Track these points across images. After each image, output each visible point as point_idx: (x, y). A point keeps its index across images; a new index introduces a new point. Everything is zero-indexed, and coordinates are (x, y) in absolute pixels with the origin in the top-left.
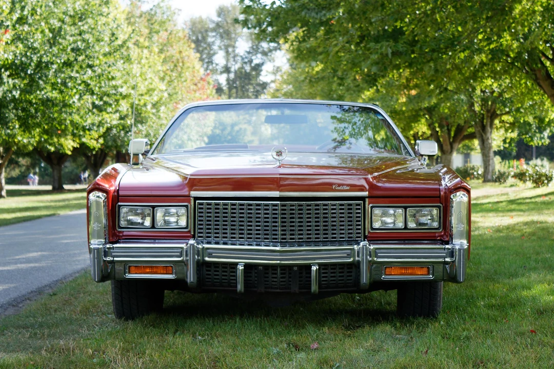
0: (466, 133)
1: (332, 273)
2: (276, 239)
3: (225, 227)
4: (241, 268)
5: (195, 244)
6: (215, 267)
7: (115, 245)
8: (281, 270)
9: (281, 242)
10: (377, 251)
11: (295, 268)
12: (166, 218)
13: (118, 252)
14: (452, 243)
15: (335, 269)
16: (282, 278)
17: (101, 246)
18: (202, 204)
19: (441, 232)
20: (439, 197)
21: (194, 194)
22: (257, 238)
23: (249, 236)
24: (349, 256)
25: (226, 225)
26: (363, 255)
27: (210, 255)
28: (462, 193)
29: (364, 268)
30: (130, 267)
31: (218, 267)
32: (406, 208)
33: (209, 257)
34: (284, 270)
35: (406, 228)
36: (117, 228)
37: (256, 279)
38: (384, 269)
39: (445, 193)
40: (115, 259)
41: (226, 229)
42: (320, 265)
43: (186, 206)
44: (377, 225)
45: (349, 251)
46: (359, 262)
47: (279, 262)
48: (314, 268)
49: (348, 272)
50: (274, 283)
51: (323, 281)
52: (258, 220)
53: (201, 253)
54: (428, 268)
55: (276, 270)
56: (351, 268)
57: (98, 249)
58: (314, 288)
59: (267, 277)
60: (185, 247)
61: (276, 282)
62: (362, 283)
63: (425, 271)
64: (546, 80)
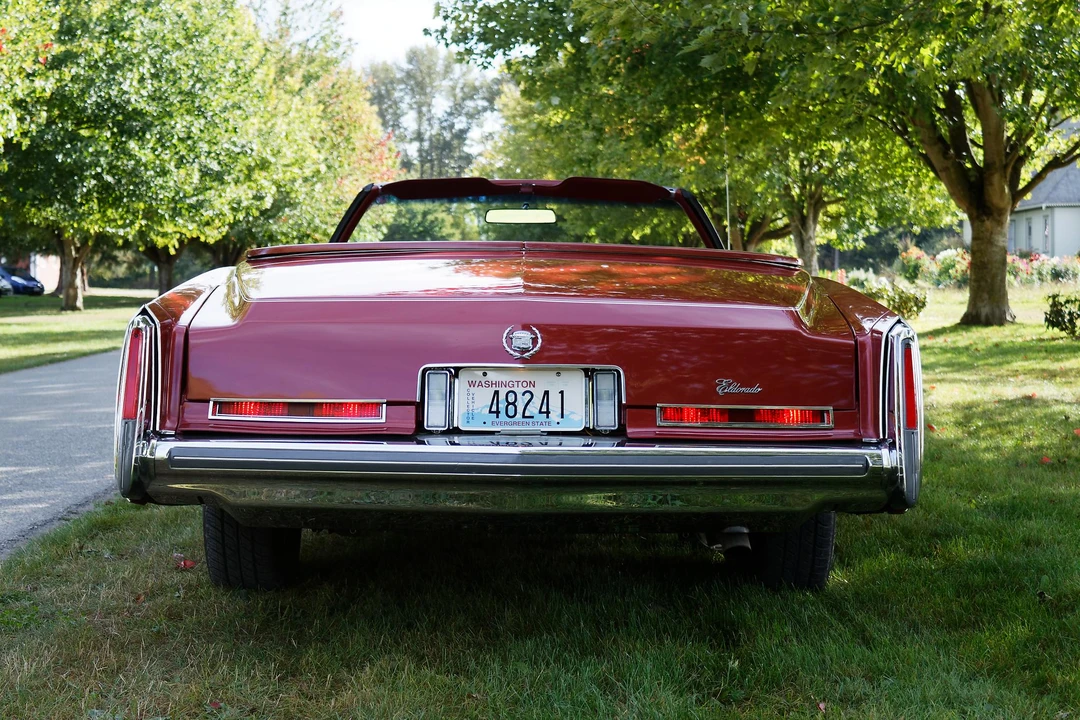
0: (766, 229)
64: (935, 144)
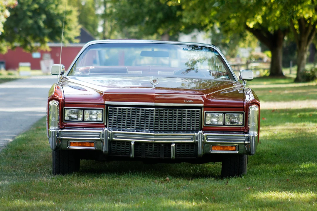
1: (182, 148)
2: (152, 129)
3: (124, 122)
4: (133, 144)
5: (108, 131)
6: (118, 144)
7: (63, 130)
8: (155, 146)
9: (155, 130)
10: (208, 137)
11: (163, 145)
12: (91, 116)
13: (65, 134)
14: (249, 133)
15: (184, 146)
16: (155, 150)
17: (56, 131)
18: (111, 109)
19: (244, 127)
20: (243, 107)
21: (107, 103)
22: (142, 128)
23: (137, 127)
24: (192, 139)
25: (125, 121)
26: (199, 139)
27: (116, 137)
28: (255, 106)
29: (200, 146)
30: (70, 142)
31: (119, 144)
32: (224, 113)
33: (115, 138)
34: (156, 146)
35: (224, 125)
36: (63, 121)
37: (141, 150)
38: (211, 146)
39: (246, 105)
40: (63, 138)
41: (125, 123)
42: (176, 143)
43: (102, 110)
44: (208, 123)
45: (192, 136)
46: (197, 142)
47: (153, 141)
48: (173, 145)
49: (191, 148)
50: (150, 153)
51: (178, 152)
52: (142, 118)
53: (111, 135)
54: (236, 147)
55: (152, 146)
56: (193, 146)
57: (54, 132)
58: (173, 156)
59: (147, 150)
60: (102, 132)
61: (151, 152)
62: (199, 153)
63: (234, 148)
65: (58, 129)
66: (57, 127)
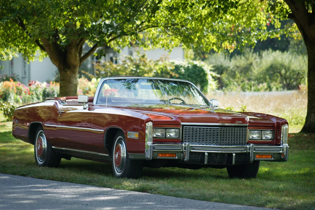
2: (217, 143)
3: (196, 138)
4: (206, 154)
7: (156, 144)
8: (220, 155)
9: (219, 144)
10: (255, 148)
11: (226, 155)
13: (156, 148)
14: (282, 145)
16: (220, 159)
18: (186, 128)
19: (274, 141)
20: (274, 126)
21: (182, 123)
22: (210, 142)
23: (206, 141)
24: (244, 150)
26: (252, 150)
27: (193, 149)
28: (287, 125)
29: (252, 155)
30: (159, 154)
32: (261, 131)
33: (192, 150)
35: (262, 139)
38: (256, 155)
39: (277, 125)
40: (156, 150)
42: (235, 153)
43: (179, 129)
44: (251, 138)
46: (249, 153)
47: (221, 152)
48: (234, 155)
50: (216, 161)
52: (210, 135)
53: (190, 148)
54: (272, 156)
55: (218, 155)
57: (152, 146)
58: (234, 163)
59: (214, 158)
60: (184, 146)
62: (251, 160)
65: (153, 143)
66: (152, 142)
